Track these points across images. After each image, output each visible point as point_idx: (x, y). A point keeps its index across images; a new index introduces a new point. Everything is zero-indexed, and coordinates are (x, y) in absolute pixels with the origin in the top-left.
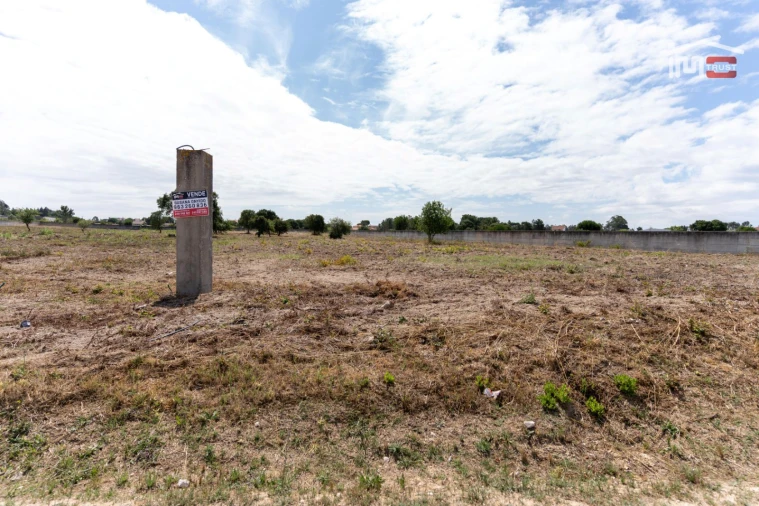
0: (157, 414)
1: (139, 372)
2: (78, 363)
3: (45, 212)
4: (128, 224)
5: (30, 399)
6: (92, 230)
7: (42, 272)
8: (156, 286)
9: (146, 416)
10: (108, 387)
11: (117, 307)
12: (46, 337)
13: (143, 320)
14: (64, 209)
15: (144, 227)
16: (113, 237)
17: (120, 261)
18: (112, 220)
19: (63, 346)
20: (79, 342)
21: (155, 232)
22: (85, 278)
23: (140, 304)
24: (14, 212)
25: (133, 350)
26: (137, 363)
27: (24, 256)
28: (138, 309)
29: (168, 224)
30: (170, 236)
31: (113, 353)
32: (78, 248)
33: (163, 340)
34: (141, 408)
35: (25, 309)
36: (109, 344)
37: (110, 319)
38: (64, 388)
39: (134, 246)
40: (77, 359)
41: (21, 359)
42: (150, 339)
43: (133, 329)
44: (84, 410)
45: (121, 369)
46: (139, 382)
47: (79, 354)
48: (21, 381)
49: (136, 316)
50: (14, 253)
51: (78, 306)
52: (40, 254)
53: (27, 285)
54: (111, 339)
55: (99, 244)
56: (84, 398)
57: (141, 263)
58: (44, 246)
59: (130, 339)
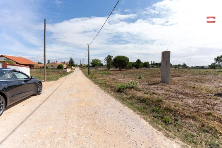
0: (219, 136)
1: (211, 117)
2: (190, 107)
3: (180, 65)
4: (203, 68)
5: (179, 113)
6: (191, 70)
7: (179, 81)
8: (215, 89)
9: (214, 134)
10: (200, 118)
11: (201, 93)
12: (181, 98)
13: (212, 100)
14: (184, 64)
15: (209, 68)
16: (198, 72)
17: (201, 79)
18: (197, 67)
19: (186, 101)
20: (190, 101)
21: (213, 70)
22: (190, 83)
23: (209, 94)
24: (173, 66)
25: (208, 109)
26: (210, 114)
27: (175, 76)
28: (209, 96)
29: (218, 67)
30: (219, 71)
31: (201, 108)
32: (188, 75)
33: (221, 109)
34: (212, 130)
35: (176, 89)
36: (199, 104)
37: (198, 97)
38: (187, 114)
39: (205, 74)
40: (190, 106)
41: (176, 102)
42: (215, 107)
43: (207, 102)
44: (192, 122)
45: (204, 114)
46: (211, 121)
47: (191, 105)
48: (177, 107)
49: (208, 98)
50: (173, 76)
51: (188, 91)
52: (179, 76)
53: (176, 84)
54: (200, 103)
55: (194, 74)
56: (192, 118)
57: (208, 80)
58: (179, 74)
59: (207, 105)
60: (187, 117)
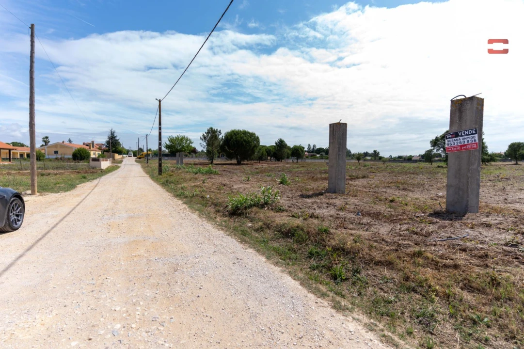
0: (433, 296)
1: (420, 260)
2: (383, 243)
3: (366, 154)
4: (409, 159)
5: (361, 255)
6: (388, 164)
7: (365, 187)
8: (429, 202)
9: (425, 295)
10: (401, 264)
11: (404, 213)
12: (368, 224)
13: (423, 225)
14: (375, 152)
15: (420, 161)
16: (400, 167)
17: (405, 183)
18: (400, 157)
19: (376, 231)
20: (384, 230)
21: (427, 164)
22: (385, 192)
23: (419, 213)
24: (354, 155)
25: (416, 244)
26: (419, 254)
27: (357, 178)
28: (419, 217)
29: (436, 159)
30: (439, 167)
31: (403, 242)
32: (381, 174)
33: (438, 243)
34: (422, 286)
35: (358, 205)
36: (401, 235)
37: (400, 220)
38: (378, 256)
39: (413, 173)
40: (383, 240)
41: (357, 232)
42: (428, 239)
43: (415, 230)
44: (386, 272)
45: (408, 254)
46: (420, 268)
47: (385, 237)
48: (358, 244)
49: (417, 221)
50: (353, 176)
51: (382, 208)
52: (364, 177)
53: (359, 193)
54: (401, 233)
55: (393, 172)
56: (387, 265)
57: (419, 185)
58: (366, 172)
59: (414, 236)
60: (378, 263)
